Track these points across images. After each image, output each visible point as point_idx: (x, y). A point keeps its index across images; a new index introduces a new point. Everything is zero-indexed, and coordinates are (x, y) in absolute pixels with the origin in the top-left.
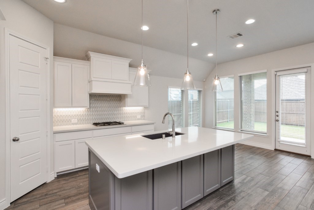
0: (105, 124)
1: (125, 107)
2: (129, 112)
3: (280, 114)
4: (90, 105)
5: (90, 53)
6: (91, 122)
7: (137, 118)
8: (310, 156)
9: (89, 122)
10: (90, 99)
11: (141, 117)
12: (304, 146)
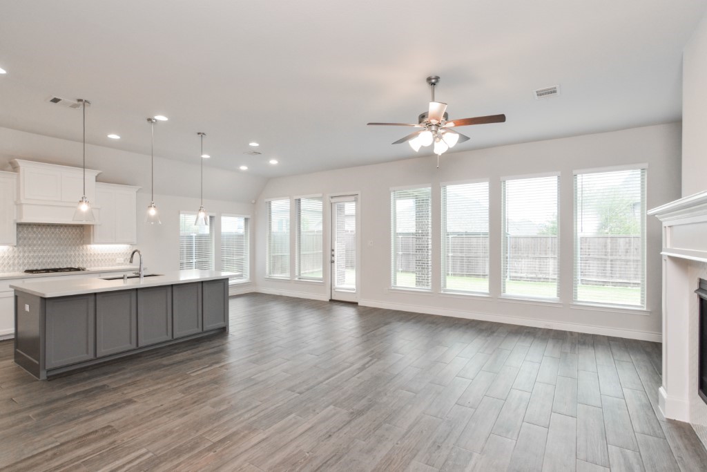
0: (47, 271)
1: (89, 243)
2: (100, 252)
3: (336, 253)
4: (17, 241)
5: (19, 163)
6: (21, 268)
7: (117, 262)
8: (357, 303)
9: (16, 269)
10: (18, 232)
11: (124, 261)
12: (354, 292)
